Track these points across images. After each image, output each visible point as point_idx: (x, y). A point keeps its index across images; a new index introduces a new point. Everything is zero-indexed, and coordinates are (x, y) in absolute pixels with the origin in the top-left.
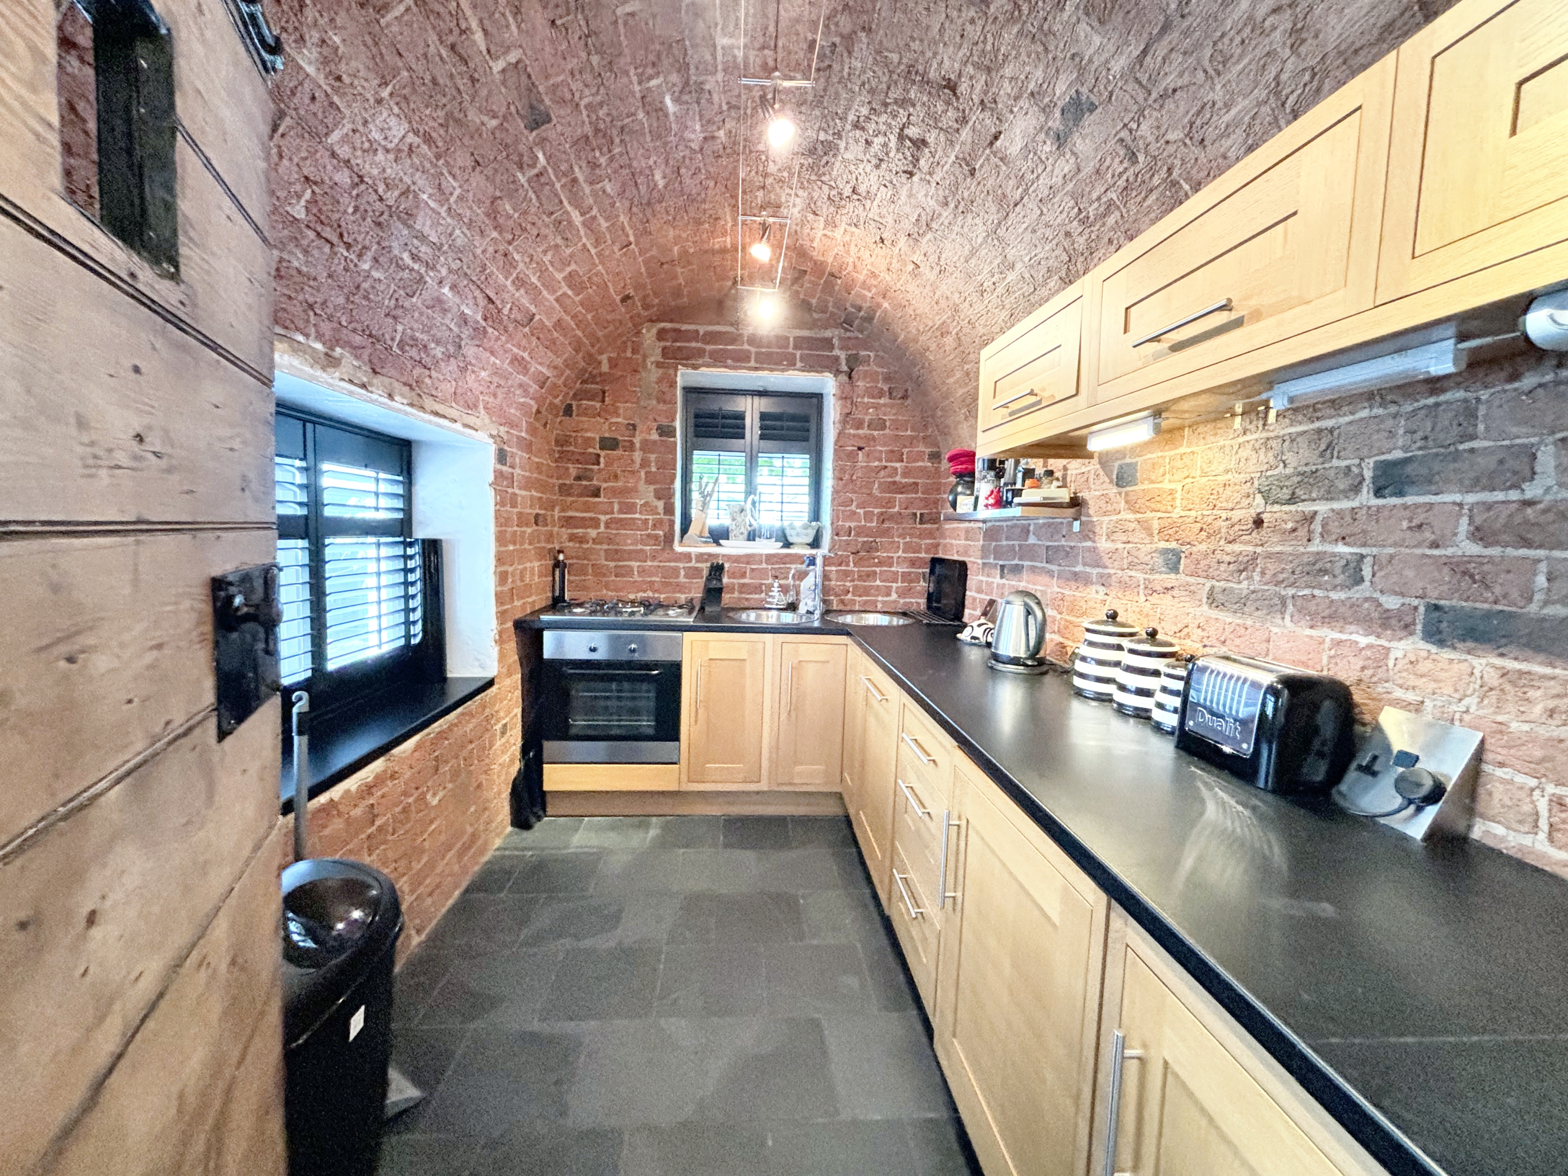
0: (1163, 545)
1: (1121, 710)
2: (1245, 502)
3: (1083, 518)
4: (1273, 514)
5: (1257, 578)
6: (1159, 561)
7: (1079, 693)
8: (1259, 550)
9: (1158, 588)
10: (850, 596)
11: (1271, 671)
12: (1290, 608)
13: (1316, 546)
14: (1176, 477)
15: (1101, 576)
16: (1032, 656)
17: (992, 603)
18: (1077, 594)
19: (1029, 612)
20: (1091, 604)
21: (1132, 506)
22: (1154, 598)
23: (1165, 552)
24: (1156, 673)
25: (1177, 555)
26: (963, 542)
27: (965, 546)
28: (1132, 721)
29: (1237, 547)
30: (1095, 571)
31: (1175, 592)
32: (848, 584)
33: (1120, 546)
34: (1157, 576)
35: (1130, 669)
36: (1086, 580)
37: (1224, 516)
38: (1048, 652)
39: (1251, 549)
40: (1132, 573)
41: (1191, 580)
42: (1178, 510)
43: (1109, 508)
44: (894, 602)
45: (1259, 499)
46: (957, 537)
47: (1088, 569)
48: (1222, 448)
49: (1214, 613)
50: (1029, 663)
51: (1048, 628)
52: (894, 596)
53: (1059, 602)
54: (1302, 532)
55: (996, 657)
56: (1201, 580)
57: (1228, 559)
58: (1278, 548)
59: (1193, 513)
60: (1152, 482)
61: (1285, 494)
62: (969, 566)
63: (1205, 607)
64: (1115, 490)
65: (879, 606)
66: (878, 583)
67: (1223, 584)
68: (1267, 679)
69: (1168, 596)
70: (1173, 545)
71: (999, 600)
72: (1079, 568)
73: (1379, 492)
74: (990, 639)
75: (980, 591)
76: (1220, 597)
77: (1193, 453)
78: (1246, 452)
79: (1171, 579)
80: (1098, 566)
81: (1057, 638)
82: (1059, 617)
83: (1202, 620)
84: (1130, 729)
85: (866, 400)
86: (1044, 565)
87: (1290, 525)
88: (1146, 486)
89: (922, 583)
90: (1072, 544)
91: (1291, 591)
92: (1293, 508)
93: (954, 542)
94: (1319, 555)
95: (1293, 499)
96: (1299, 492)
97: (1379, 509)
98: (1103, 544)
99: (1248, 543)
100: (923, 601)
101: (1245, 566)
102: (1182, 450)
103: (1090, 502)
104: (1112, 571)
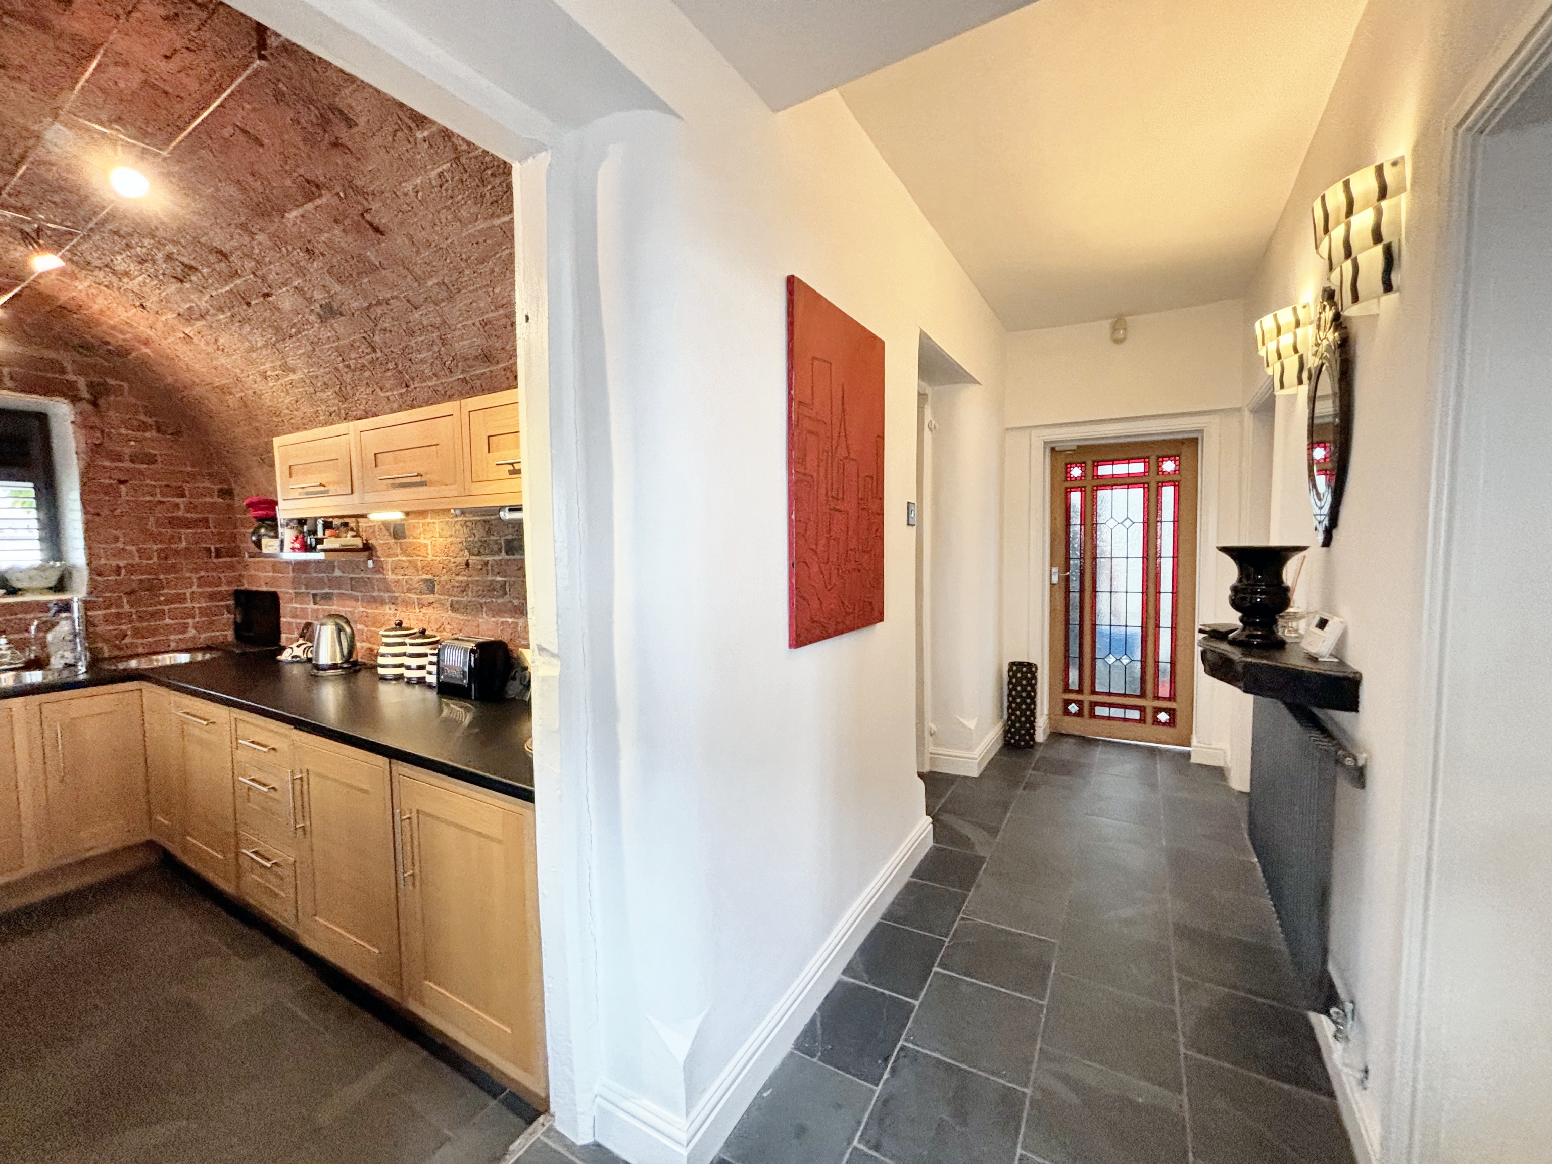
0: (425, 577)
1: (409, 682)
2: (461, 553)
3: (375, 558)
4: (473, 560)
5: (470, 594)
6: (424, 586)
7: (383, 678)
8: (470, 579)
9: (426, 603)
10: (127, 640)
11: (472, 641)
12: (485, 609)
13: (490, 578)
14: (427, 536)
15: (391, 598)
16: (347, 661)
17: (308, 625)
18: (376, 611)
19: (340, 630)
20: (387, 617)
21: (404, 552)
22: (424, 610)
23: (426, 581)
24: (425, 655)
25: (432, 582)
26: (271, 574)
27: (274, 578)
28: (417, 686)
29: (460, 578)
30: (387, 595)
31: (435, 605)
32: (124, 627)
33: (401, 578)
34: (423, 596)
35: (412, 656)
36: (383, 603)
37: (453, 560)
38: (360, 656)
39: (465, 579)
40: (409, 595)
41: (442, 597)
42: (430, 556)
43: (391, 552)
44: (194, 638)
45: (466, 553)
46: (264, 570)
47: (382, 594)
48: (447, 522)
49: (454, 615)
50: (345, 666)
51: (356, 638)
52: (192, 632)
53: (365, 619)
54: (484, 571)
55: (317, 667)
56: (446, 597)
57: (457, 584)
58: (477, 579)
59: (438, 559)
60: (414, 538)
61: (476, 551)
62: (281, 595)
63: (450, 612)
64: (393, 541)
65: (173, 645)
66: (168, 621)
67: (456, 598)
68: (472, 645)
69: (431, 608)
70: (430, 577)
71: (315, 623)
72: (375, 594)
73: (507, 553)
74: (310, 656)
75: (295, 616)
76: (456, 606)
77: (434, 523)
78: (458, 527)
79: (431, 598)
80: (389, 591)
81: (366, 645)
82: (366, 629)
83: (449, 620)
84: (417, 691)
85: (123, 431)
86: (350, 592)
87: (480, 567)
88: (411, 540)
89: (226, 616)
90: (369, 576)
91: (483, 600)
92: (478, 558)
93: (260, 574)
94: (492, 582)
95: (479, 554)
96: (481, 550)
97: (508, 560)
98: (390, 576)
99: (464, 576)
100: (230, 634)
101: (464, 589)
102: (428, 520)
103: (378, 548)
104: (397, 594)
